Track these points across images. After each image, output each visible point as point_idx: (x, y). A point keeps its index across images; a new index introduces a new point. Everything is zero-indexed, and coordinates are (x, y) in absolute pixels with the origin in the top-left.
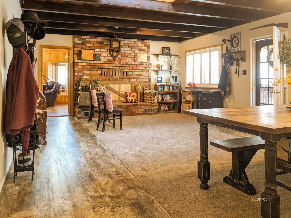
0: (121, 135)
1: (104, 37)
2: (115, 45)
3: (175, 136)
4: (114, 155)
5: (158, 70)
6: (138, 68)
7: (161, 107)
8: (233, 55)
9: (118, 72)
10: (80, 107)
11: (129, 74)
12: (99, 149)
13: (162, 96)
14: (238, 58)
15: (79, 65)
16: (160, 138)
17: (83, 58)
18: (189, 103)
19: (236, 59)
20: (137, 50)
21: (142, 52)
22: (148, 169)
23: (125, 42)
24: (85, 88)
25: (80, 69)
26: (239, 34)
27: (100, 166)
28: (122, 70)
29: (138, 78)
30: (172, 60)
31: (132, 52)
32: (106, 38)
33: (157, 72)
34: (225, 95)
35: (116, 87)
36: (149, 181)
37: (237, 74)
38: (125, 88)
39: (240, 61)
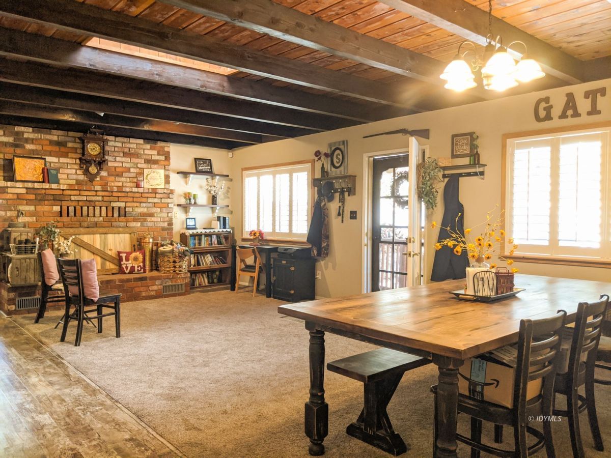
0: (121, 350)
1: (68, 131)
2: (94, 149)
3: (237, 343)
4: (117, 401)
5: (187, 204)
6: (144, 200)
7: (194, 279)
8: (334, 181)
9: (100, 207)
10: (14, 289)
11: (125, 212)
12: (78, 390)
13: (196, 257)
14: (343, 188)
15: (8, 193)
16: (207, 351)
17: (18, 178)
18: (253, 271)
19: (339, 190)
20: (143, 162)
21: (153, 166)
22: (199, 426)
23: (116, 143)
24: (24, 245)
25: (10, 202)
26: (345, 143)
27: (92, 429)
28: (109, 203)
29: (145, 220)
30: (215, 185)
31: (132, 165)
32: (71, 134)
33: (185, 208)
34: (319, 254)
35: (96, 240)
36: (209, 452)
37: (341, 217)
38: (117, 242)
39: (346, 194)
